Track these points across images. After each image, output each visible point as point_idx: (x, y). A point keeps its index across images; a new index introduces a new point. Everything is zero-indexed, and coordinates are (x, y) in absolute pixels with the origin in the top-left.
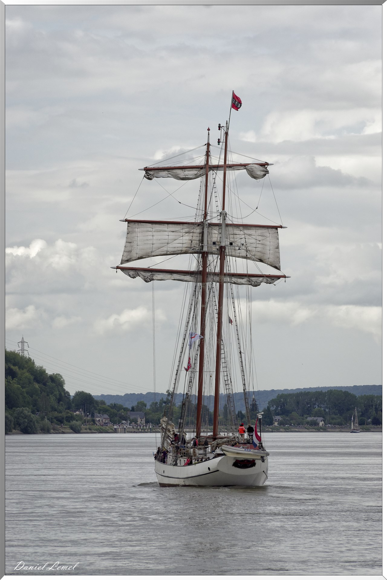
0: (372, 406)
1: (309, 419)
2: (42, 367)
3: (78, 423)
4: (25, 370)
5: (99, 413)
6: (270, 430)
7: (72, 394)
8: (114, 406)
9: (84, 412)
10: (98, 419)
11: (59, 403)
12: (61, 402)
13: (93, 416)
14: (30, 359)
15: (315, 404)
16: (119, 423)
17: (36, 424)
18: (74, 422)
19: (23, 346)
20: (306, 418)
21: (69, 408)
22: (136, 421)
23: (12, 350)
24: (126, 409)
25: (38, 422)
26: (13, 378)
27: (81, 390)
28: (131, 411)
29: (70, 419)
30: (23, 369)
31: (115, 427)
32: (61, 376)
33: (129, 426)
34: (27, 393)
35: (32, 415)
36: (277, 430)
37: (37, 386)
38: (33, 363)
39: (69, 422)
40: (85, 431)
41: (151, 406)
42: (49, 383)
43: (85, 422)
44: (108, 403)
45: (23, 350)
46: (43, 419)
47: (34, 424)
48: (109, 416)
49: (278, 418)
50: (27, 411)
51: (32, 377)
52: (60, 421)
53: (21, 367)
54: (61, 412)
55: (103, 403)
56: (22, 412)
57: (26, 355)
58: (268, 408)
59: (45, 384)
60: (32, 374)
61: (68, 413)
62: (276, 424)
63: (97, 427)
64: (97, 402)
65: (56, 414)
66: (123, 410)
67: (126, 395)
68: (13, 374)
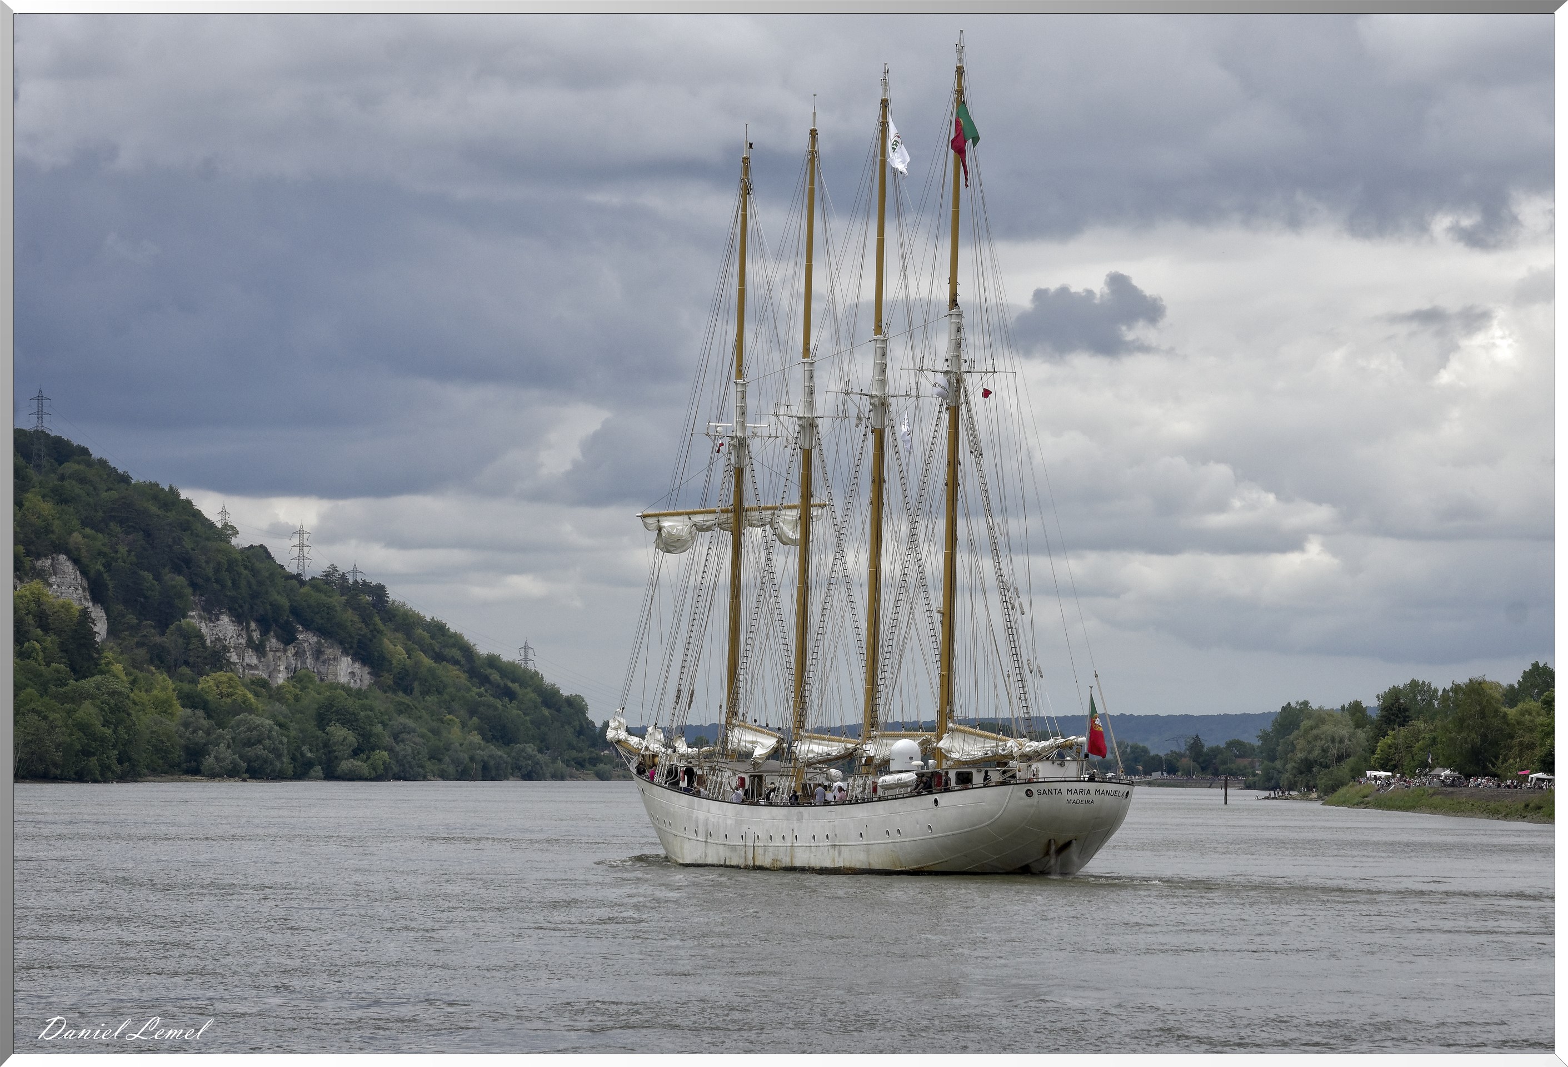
2: (555, 685)
3: (608, 767)
4: (529, 689)
7: (599, 723)
11: (579, 737)
12: (582, 737)
14: (536, 673)
17: (544, 768)
18: (601, 766)
19: (526, 654)
21: (593, 745)
23: (510, 660)
25: (546, 764)
26: (511, 701)
29: (594, 761)
30: (526, 688)
32: (582, 698)
34: (532, 722)
35: (539, 756)
37: (546, 712)
38: (542, 678)
39: (594, 765)
42: (566, 709)
43: (617, 765)
45: (526, 659)
46: (554, 760)
47: (542, 768)
50: (530, 749)
51: (539, 700)
52: (580, 764)
53: (523, 684)
54: (581, 751)
56: (523, 750)
57: (531, 666)
59: (559, 710)
60: (539, 695)
61: (592, 752)
65: (574, 754)
68: (511, 695)
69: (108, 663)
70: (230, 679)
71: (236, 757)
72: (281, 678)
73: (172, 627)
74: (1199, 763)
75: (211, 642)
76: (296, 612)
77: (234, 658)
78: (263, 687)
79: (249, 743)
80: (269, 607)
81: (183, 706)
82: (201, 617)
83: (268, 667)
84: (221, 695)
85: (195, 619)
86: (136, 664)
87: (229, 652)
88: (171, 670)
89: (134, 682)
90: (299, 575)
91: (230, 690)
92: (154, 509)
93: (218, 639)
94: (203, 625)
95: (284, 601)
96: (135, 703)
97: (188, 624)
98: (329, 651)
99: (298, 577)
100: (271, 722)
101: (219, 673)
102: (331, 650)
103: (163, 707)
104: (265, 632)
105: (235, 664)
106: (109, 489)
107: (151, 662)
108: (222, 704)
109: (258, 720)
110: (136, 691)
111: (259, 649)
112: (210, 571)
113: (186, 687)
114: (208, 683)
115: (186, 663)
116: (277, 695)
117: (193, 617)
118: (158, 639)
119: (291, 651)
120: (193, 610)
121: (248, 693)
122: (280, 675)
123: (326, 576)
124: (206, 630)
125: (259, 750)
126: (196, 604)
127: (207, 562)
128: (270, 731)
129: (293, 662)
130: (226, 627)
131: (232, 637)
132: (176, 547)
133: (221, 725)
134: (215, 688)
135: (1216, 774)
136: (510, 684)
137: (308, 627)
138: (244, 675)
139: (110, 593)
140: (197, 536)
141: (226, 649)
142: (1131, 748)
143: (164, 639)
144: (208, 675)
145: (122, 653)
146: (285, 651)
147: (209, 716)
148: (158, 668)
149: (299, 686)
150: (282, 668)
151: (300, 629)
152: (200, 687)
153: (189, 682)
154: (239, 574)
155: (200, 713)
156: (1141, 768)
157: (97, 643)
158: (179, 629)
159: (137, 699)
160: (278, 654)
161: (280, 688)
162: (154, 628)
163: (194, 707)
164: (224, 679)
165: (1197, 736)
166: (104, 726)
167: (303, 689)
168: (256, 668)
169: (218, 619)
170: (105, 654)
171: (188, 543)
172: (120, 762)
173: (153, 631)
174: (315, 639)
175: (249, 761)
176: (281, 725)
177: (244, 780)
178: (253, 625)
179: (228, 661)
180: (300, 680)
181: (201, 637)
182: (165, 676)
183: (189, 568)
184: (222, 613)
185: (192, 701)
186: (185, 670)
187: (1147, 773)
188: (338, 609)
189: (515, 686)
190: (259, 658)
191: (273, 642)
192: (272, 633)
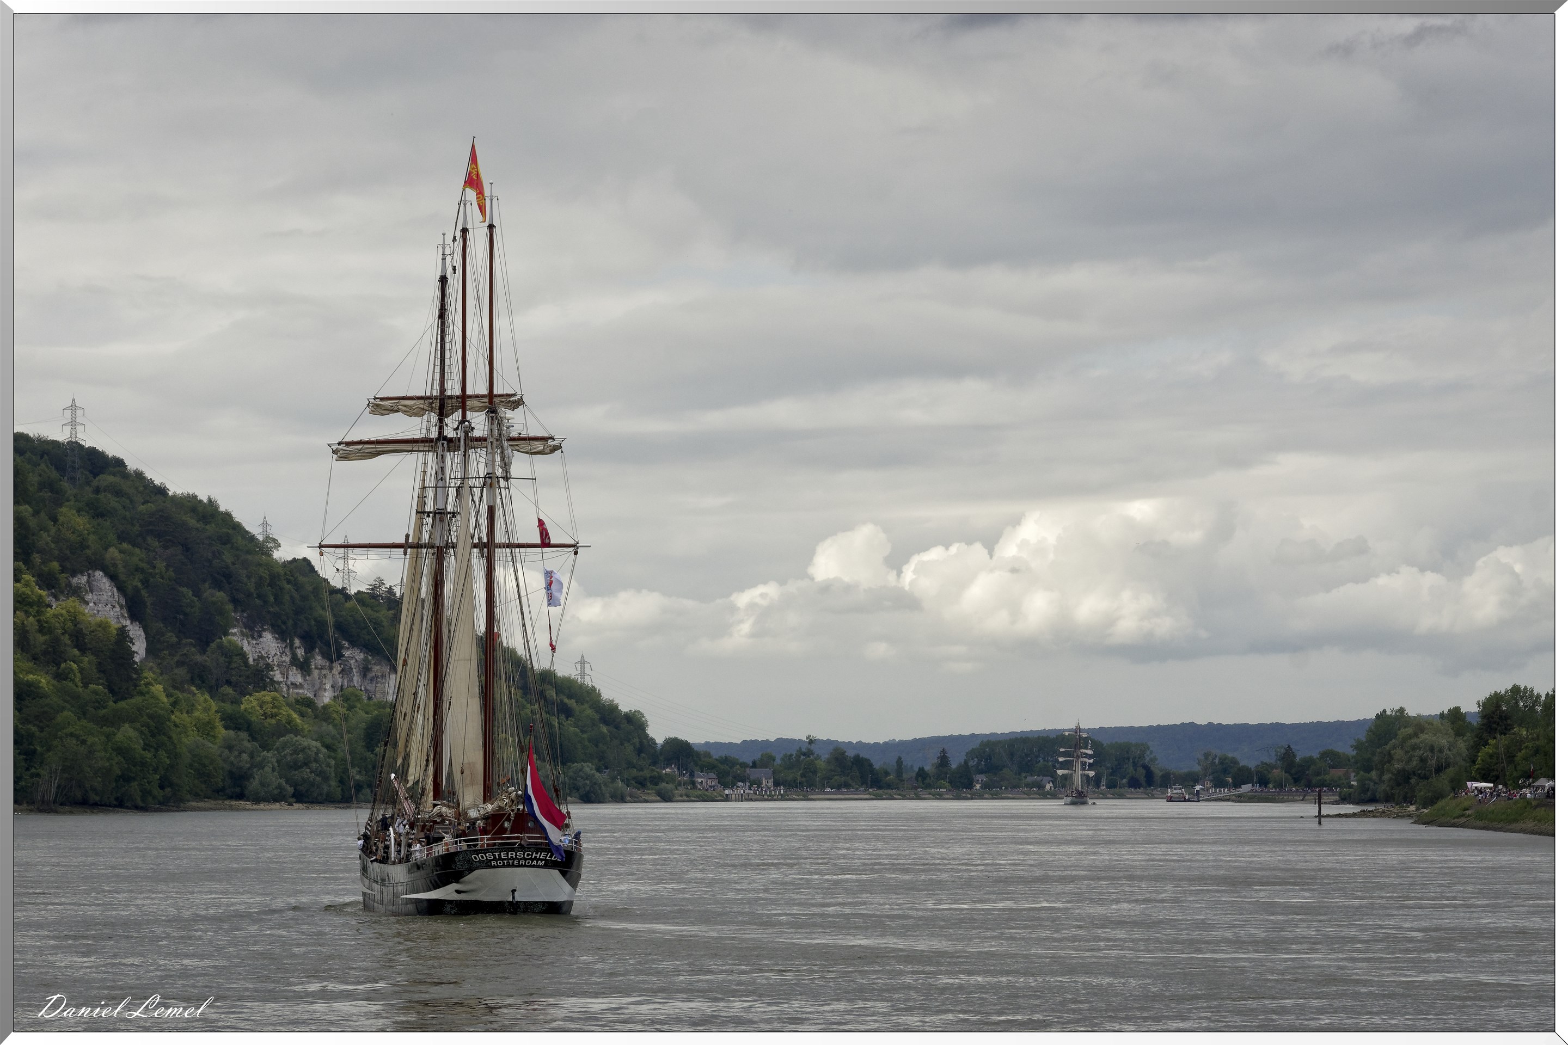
0: (1128, 759)
1: (1030, 779)
2: (613, 701)
3: (670, 786)
4: (586, 706)
5: (702, 771)
6: (969, 796)
7: (660, 740)
8: (726, 760)
9: (679, 769)
10: (700, 780)
11: (639, 755)
12: (643, 755)
13: (692, 775)
14: (593, 689)
15: (1038, 757)
16: (732, 785)
17: (603, 788)
18: (663, 785)
19: (583, 668)
20: (1025, 777)
21: (654, 763)
22: (759, 785)
23: (566, 675)
24: (743, 765)
25: (606, 785)
26: (567, 718)
27: (673, 736)
28: (752, 767)
29: (656, 780)
30: (582, 704)
31: (727, 792)
32: (642, 714)
33: (747, 791)
34: (589, 741)
35: (598, 775)
36: (981, 797)
37: (604, 729)
38: (599, 694)
39: (656, 784)
40: (680, 798)
41: (782, 759)
42: (624, 726)
43: (680, 785)
44: (716, 755)
45: (583, 674)
46: (613, 779)
47: (600, 788)
48: (717, 775)
49: (981, 778)
50: (588, 768)
51: (597, 717)
52: (641, 784)
53: (580, 701)
54: (642, 770)
55: (708, 755)
56: (581, 770)
57: (588, 682)
58: (966, 762)
59: (617, 727)
60: (597, 712)
61: (653, 770)
62: (978, 786)
63: (699, 792)
64: (698, 754)
65: (634, 772)
66: (738, 766)
67: (744, 742)
68: (567, 712)
69: (147, 684)
70: (274, 699)
71: (283, 781)
72: (327, 697)
73: (213, 645)
74: (1291, 775)
75: (254, 660)
76: (341, 627)
77: (278, 677)
78: (309, 706)
79: (296, 766)
80: (313, 623)
81: (226, 728)
82: (243, 634)
83: (313, 686)
84: (265, 714)
85: (236, 637)
86: (176, 685)
87: (272, 670)
88: (213, 691)
89: (174, 704)
90: (344, 589)
91: (276, 710)
92: (192, 522)
93: (261, 657)
94: (245, 642)
95: (329, 617)
96: (176, 726)
97: (229, 642)
98: (376, 668)
99: (343, 591)
100: (319, 744)
101: (263, 693)
102: (378, 668)
103: (206, 729)
104: (309, 650)
105: (279, 683)
106: (145, 502)
107: (192, 681)
108: (266, 724)
109: (305, 742)
110: (178, 714)
111: (304, 667)
112: (251, 586)
113: (228, 707)
114: (251, 703)
115: (229, 683)
116: (324, 715)
117: (234, 634)
118: (199, 658)
119: (337, 668)
120: (234, 627)
121: (293, 713)
122: (326, 694)
123: (372, 589)
124: (249, 648)
125: (306, 773)
126: (237, 620)
127: (249, 577)
128: (317, 754)
129: (340, 680)
130: (269, 644)
131: (276, 654)
132: (215, 562)
133: (265, 747)
134: (258, 708)
135: (1309, 785)
136: (566, 700)
137: (353, 644)
138: (288, 694)
139: (149, 611)
140: (237, 549)
141: (269, 667)
142: (1220, 759)
143: (205, 657)
144: (251, 695)
145: (161, 674)
146: (331, 669)
147: (253, 738)
148: (199, 688)
149: (346, 705)
150: (328, 686)
151: (347, 645)
152: (243, 707)
153: (232, 702)
154: (281, 589)
155: (244, 735)
156: (1230, 780)
157: (136, 663)
158: (220, 647)
159: (178, 721)
160: (324, 672)
161: (325, 707)
162: (195, 646)
163: (237, 728)
164: (268, 699)
165: (1289, 747)
166: (144, 750)
167: (350, 708)
168: (301, 686)
169: (260, 636)
170: (145, 674)
171: (228, 557)
172: (162, 787)
173: (193, 649)
174: (362, 656)
175: (295, 785)
176: (328, 747)
177: (291, 804)
178: (297, 642)
179: (273, 682)
180: (346, 699)
181: (243, 656)
182: (207, 696)
183: (230, 583)
184: (264, 630)
185: (235, 722)
186: (228, 690)
187: (1237, 785)
188: (385, 624)
189: (571, 703)
190: (304, 676)
191: (318, 660)
192: (317, 650)
